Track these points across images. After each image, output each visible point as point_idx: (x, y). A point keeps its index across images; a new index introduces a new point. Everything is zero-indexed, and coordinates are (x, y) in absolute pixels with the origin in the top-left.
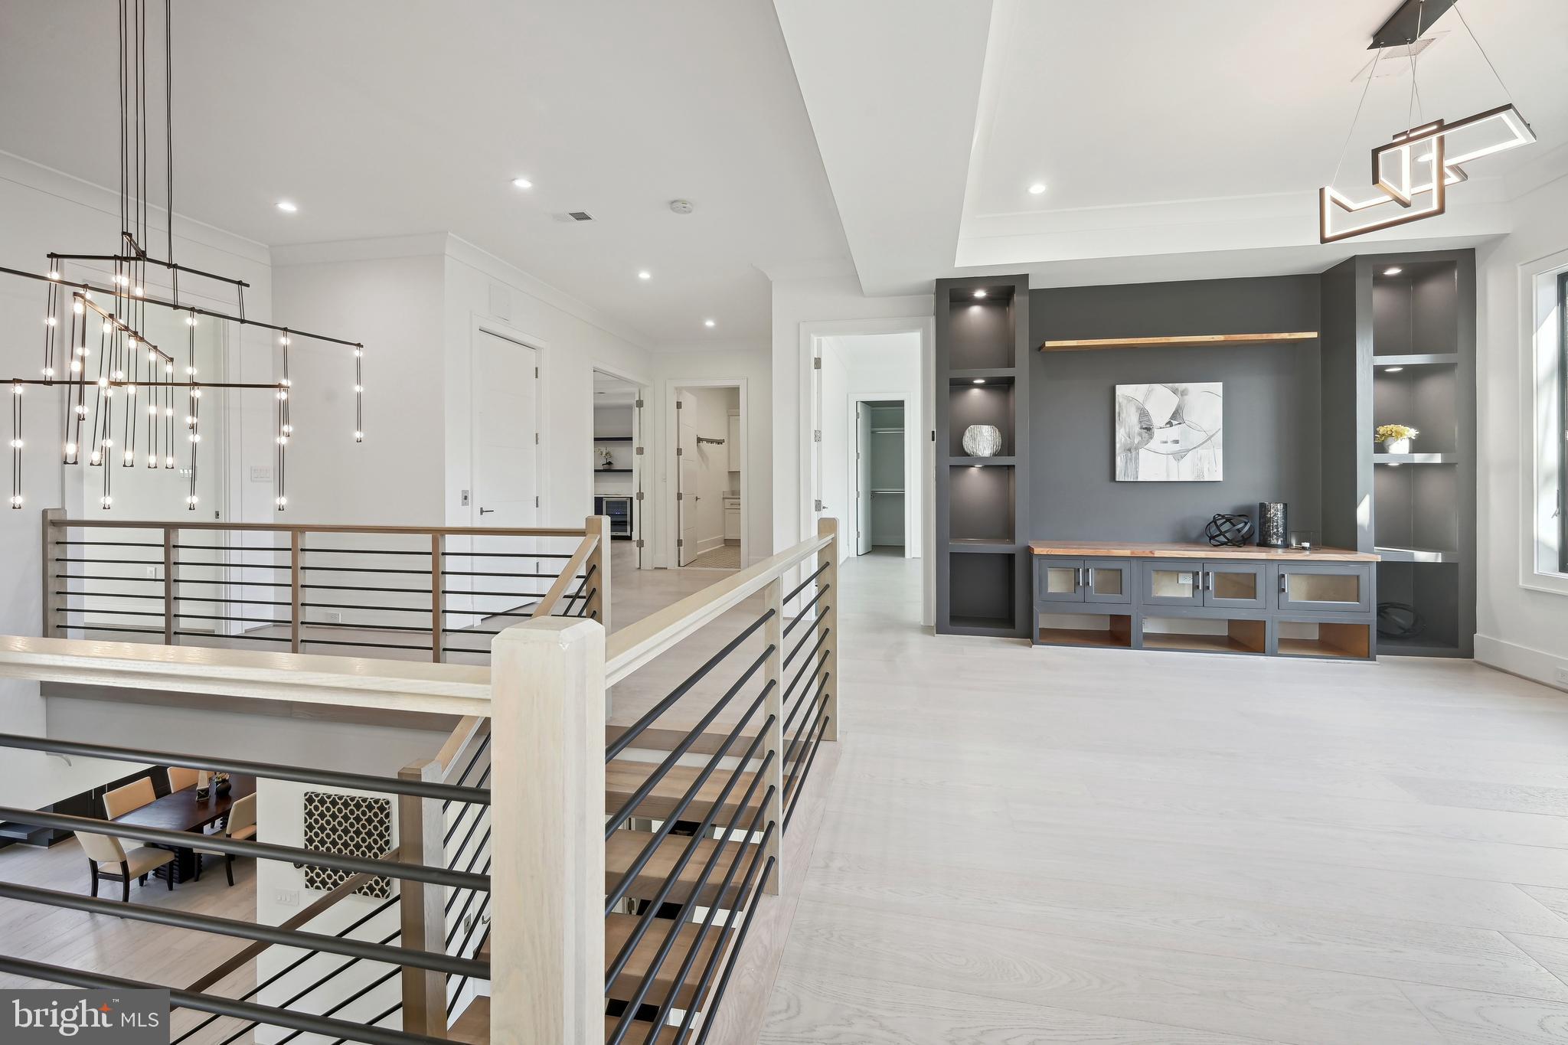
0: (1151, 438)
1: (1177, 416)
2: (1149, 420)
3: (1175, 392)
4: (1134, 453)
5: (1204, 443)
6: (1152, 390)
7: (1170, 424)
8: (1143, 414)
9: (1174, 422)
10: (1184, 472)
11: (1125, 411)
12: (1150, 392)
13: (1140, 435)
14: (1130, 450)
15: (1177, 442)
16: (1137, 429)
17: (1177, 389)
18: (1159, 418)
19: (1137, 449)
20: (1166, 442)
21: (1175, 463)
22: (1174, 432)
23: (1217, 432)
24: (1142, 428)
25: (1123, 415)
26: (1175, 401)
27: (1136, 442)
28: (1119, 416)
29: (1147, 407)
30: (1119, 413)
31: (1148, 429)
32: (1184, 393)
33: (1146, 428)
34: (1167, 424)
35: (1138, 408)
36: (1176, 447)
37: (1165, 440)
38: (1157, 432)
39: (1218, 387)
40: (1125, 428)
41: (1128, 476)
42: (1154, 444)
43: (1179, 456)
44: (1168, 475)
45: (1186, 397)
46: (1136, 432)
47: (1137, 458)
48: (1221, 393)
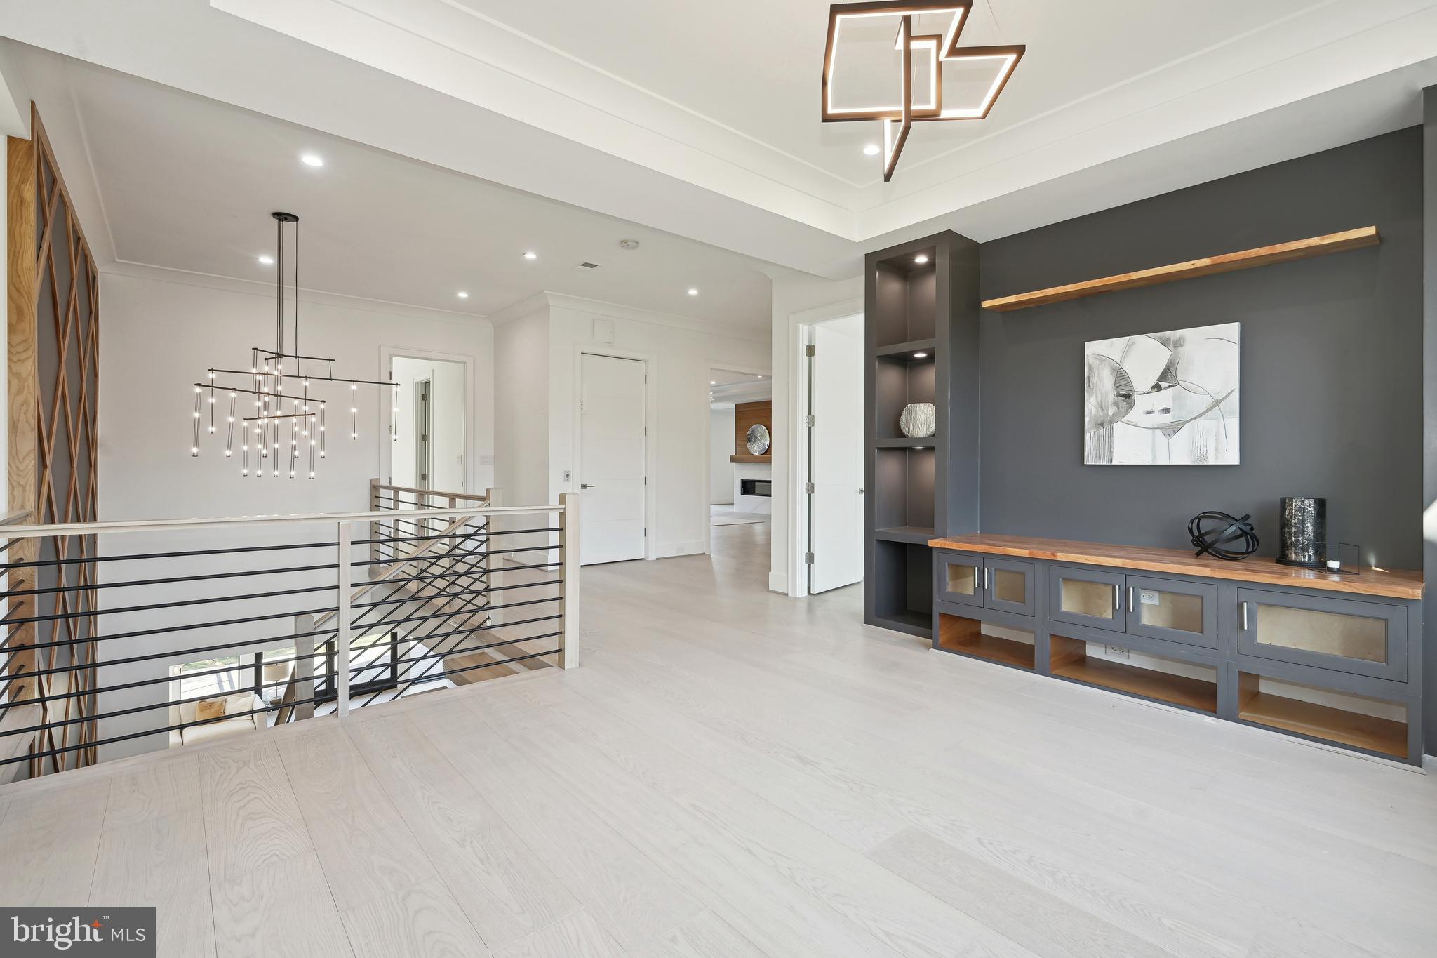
0: (1131, 407)
1: (1167, 376)
2: (1129, 384)
3: (1165, 343)
4: (1108, 428)
5: (1208, 410)
6: (1133, 344)
7: (1157, 387)
8: (1121, 377)
9: (1163, 385)
10: (1178, 452)
11: (1096, 375)
12: (1130, 346)
13: (1116, 404)
14: (1102, 425)
15: (1167, 411)
16: (1112, 397)
17: (1168, 339)
18: (1142, 379)
19: (1111, 422)
20: (1151, 412)
21: (1165, 440)
22: (1164, 398)
23: (1229, 394)
24: (1118, 395)
25: (1095, 380)
26: (1164, 355)
27: (1110, 413)
28: (1089, 381)
29: (1127, 367)
30: (1089, 378)
31: (1127, 396)
32: (1178, 343)
33: (1124, 395)
34: (1153, 387)
35: (1113, 370)
36: (1167, 419)
37: (1149, 409)
38: (1138, 399)
39: (1232, 330)
40: (1097, 397)
41: (1099, 458)
42: (1136, 414)
43: (1171, 430)
44: (1154, 457)
45: (1181, 349)
46: (1110, 401)
47: (1111, 435)
48: (1237, 338)
